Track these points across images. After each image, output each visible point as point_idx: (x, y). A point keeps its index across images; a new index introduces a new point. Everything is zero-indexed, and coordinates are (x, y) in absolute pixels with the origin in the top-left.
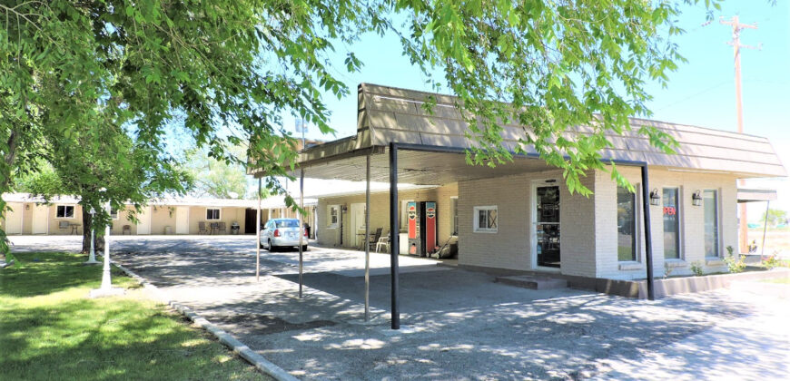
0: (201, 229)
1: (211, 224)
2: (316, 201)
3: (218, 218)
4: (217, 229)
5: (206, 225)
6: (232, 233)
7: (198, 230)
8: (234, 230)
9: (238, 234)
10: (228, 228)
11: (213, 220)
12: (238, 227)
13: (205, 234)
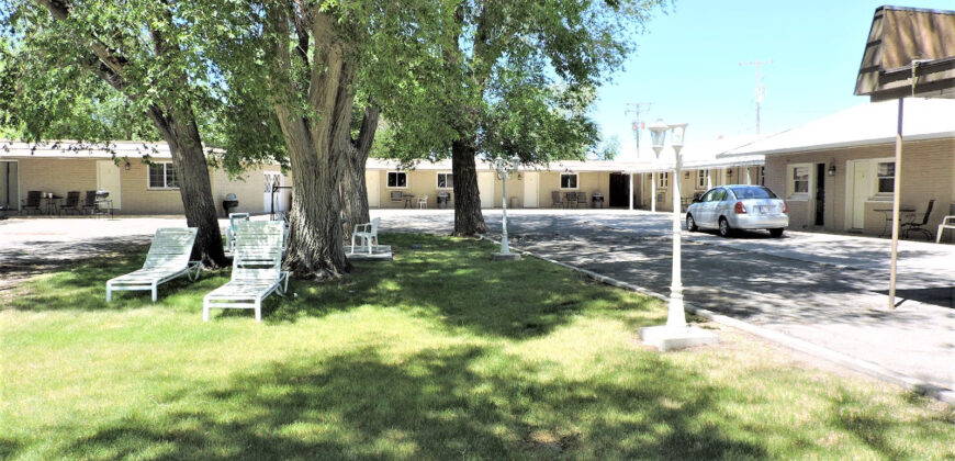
0: (556, 201)
1: (568, 195)
2: (763, 157)
3: (575, 186)
4: (574, 201)
5: (561, 196)
6: (593, 207)
7: (551, 202)
8: (595, 202)
9: (602, 208)
10: (589, 200)
11: (569, 189)
12: (602, 199)
13: (559, 208)
